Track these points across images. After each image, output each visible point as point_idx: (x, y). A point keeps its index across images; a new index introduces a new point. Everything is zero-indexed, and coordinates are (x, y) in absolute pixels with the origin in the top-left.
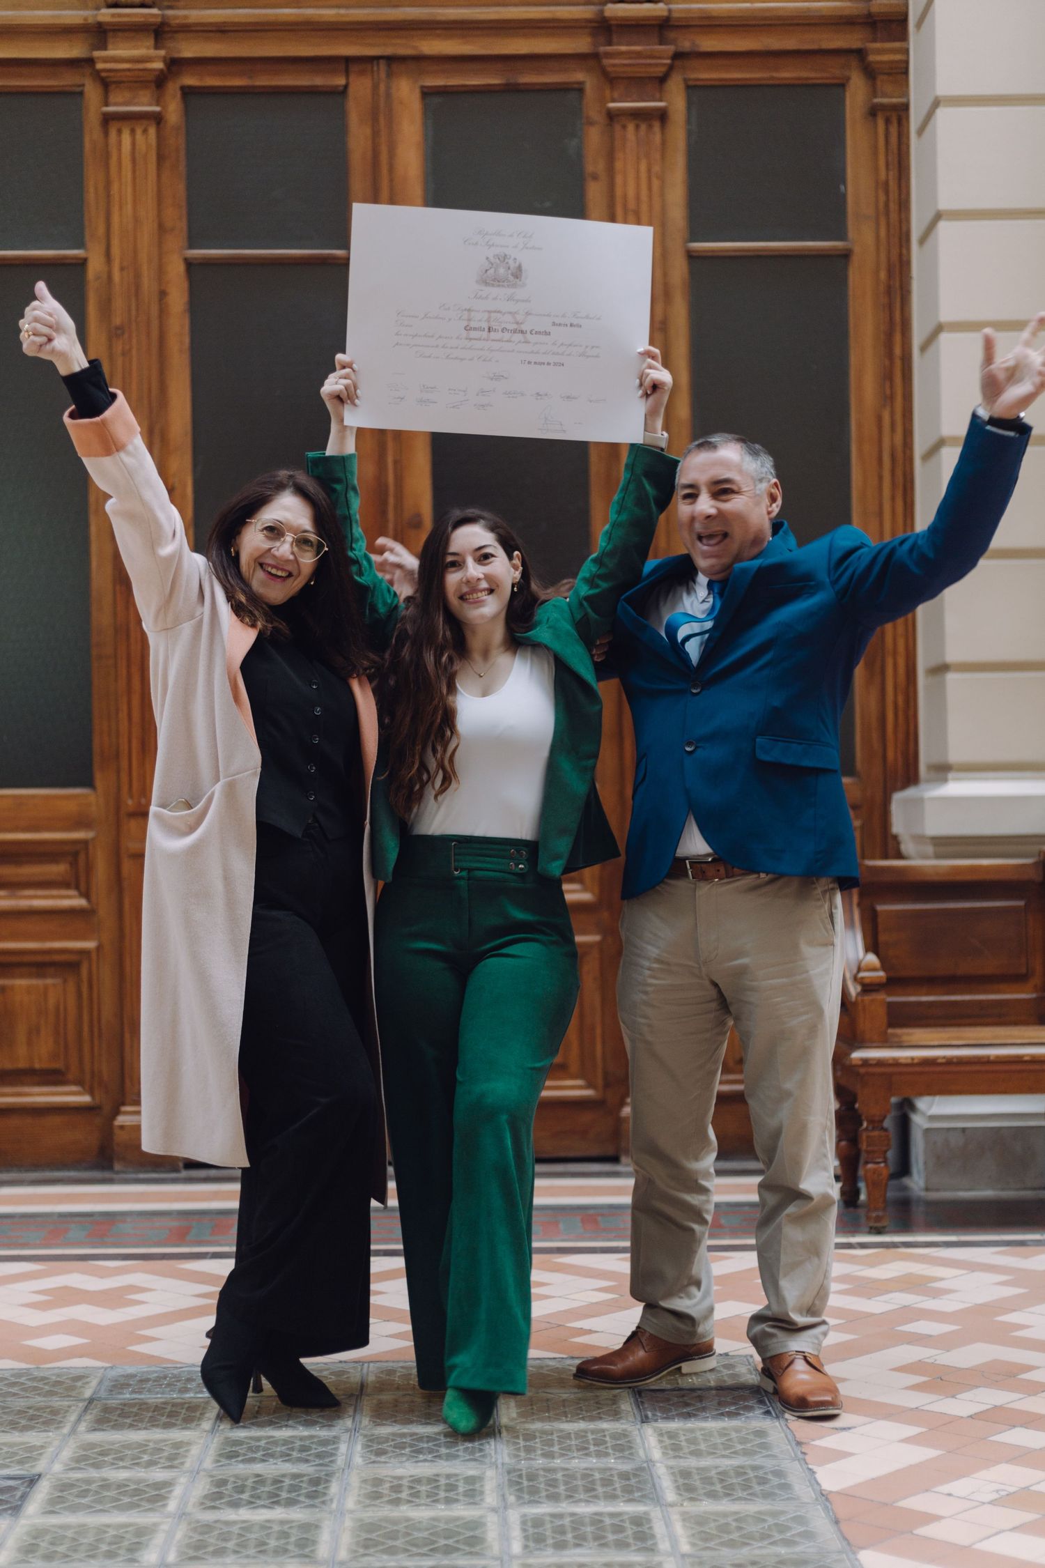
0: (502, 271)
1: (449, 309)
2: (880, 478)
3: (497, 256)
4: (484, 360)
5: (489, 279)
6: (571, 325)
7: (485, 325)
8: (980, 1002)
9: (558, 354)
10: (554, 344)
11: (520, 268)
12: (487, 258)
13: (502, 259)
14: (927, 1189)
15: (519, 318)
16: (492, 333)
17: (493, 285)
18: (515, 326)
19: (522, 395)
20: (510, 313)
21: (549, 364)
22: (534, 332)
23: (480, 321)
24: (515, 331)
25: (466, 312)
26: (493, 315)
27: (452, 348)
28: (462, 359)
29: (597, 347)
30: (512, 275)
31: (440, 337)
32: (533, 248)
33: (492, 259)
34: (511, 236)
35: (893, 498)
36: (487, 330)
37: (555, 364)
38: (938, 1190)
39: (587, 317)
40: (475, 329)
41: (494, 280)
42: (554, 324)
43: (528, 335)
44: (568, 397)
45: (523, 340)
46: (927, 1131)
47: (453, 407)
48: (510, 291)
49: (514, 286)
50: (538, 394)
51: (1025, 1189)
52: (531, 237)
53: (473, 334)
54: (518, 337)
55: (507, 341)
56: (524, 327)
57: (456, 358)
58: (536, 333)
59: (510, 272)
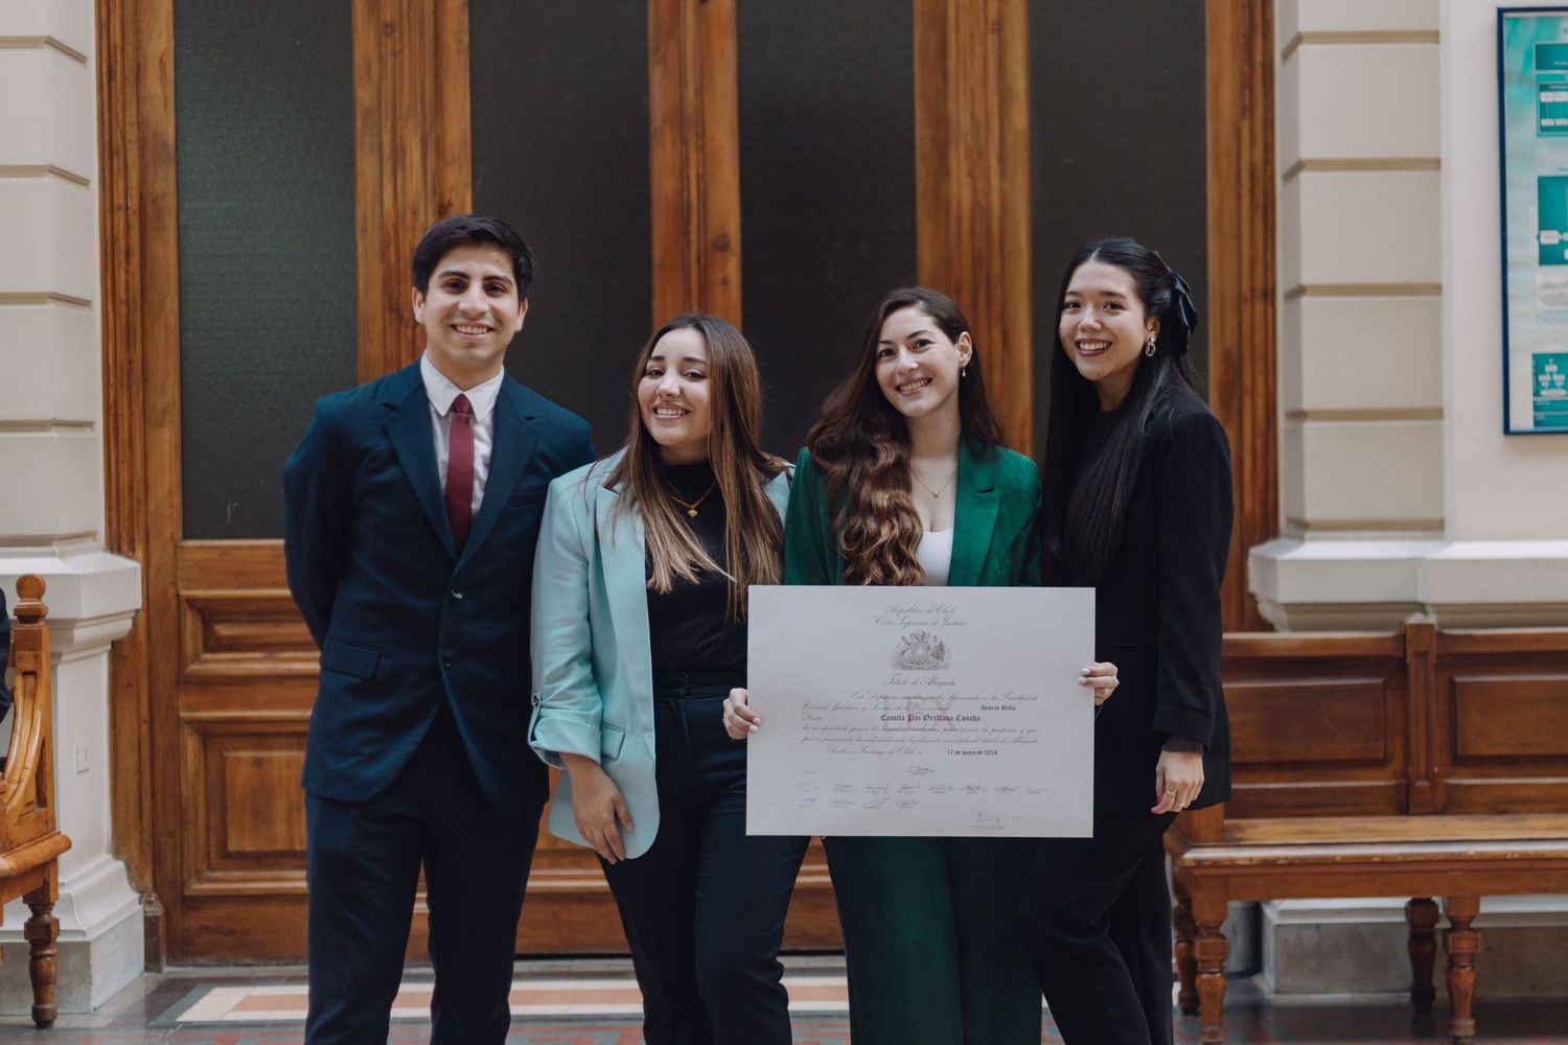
0: (920, 651)
1: (862, 697)
2: (1239, 197)
3: (914, 635)
4: (906, 753)
5: (907, 662)
6: (1003, 708)
7: (905, 714)
8: (1333, 789)
9: (989, 741)
10: (985, 730)
11: (941, 647)
12: (903, 638)
13: (920, 638)
14: (1277, 992)
15: (944, 703)
16: (912, 722)
17: (911, 668)
18: (939, 713)
19: (951, 789)
20: (933, 698)
21: (979, 753)
22: (960, 718)
23: (899, 708)
24: (939, 718)
25: (883, 700)
26: (913, 702)
27: (867, 741)
28: (880, 753)
29: (1035, 731)
30: (932, 655)
31: (854, 729)
32: (956, 623)
33: (910, 640)
34: (930, 611)
35: (1252, 221)
36: (906, 718)
37: (987, 753)
38: (1288, 993)
39: (1021, 698)
40: (893, 718)
41: (912, 662)
42: (983, 707)
43: (955, 722)
44: (1004, 789)
45: (949, 728)
46: (1279, 926)
47: (873, 807)
48: (930, 674)
49: (935, 667)
50: (969, 788)
51: (1384, 991)
52: (952, 611)
53: (892, 724)
54: (943, 724)
55: (930, 730)
56: (949, 714)
57: (874, 752)
58: (963, 719)
59: (930, 652)
